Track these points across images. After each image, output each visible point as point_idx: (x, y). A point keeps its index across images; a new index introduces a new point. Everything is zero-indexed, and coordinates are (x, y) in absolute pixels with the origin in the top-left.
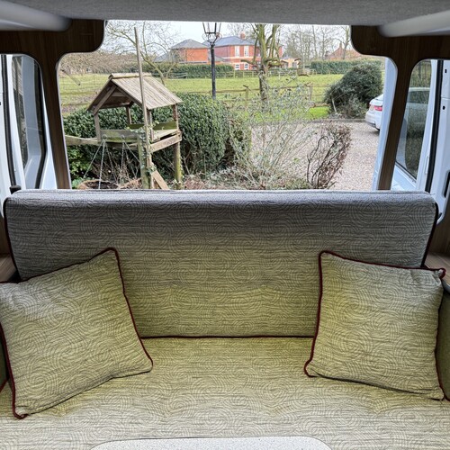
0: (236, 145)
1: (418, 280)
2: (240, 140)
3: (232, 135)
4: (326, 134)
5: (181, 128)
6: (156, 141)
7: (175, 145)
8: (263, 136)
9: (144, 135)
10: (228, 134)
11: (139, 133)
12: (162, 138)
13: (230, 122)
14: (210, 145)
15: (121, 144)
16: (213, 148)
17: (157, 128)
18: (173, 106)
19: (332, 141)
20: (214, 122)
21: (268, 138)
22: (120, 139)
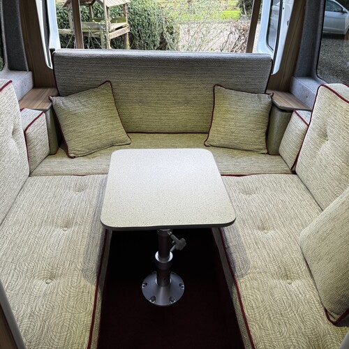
0: (168, 37)
1: (260, 98)
2: (172, 34)
3: (165, 30)
4: (233, 30)
5: (129, 22)
6: (112, 31)
7: (125, 35)
8: (189, 31)
9: (105, 26)
10: (162, 28)
11: (101, 25)
12: (117, 29)
13: (164, 19)
14: (149, 37)
15: (88, 33)
16: (151, 39)
17: (113, 21)
18: (124, 5)
19: (237, 36)
20: (152, 18)
21: (192, 32)
22: (87, 29)
